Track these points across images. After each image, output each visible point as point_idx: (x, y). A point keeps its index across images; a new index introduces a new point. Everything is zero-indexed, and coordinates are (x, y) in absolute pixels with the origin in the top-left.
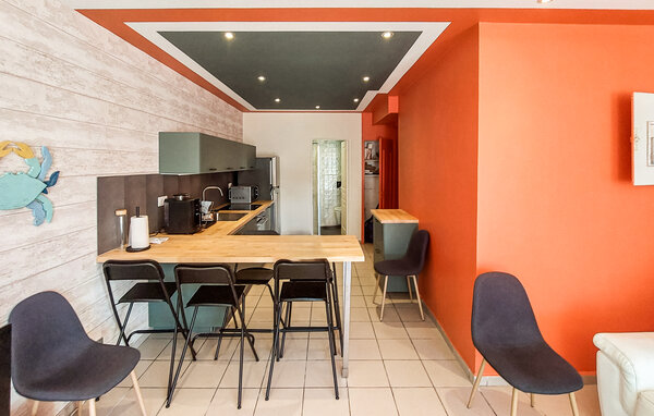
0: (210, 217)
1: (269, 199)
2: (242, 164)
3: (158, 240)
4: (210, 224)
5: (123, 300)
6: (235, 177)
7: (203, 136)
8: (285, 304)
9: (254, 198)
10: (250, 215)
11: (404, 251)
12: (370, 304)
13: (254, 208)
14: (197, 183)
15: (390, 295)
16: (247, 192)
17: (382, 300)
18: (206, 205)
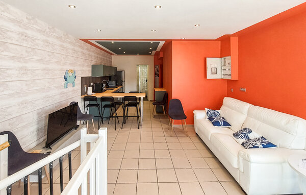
0: (105, 89)
1: (121, 85)
2: (113, 74)
3: (94, 94)
4: (105, 91)
5: (87, 107)
6: (110, 78)
7: (104, 66)
8: (127, 108)
9: (116, 85)
10: (116, 89)
11: (162, 99)
12: (152, 115)
13: (116, 87)
14: (100, 79)
15: (157, 112)
16: (114, 82)
17: (155, 113)
18: (104, 85)
